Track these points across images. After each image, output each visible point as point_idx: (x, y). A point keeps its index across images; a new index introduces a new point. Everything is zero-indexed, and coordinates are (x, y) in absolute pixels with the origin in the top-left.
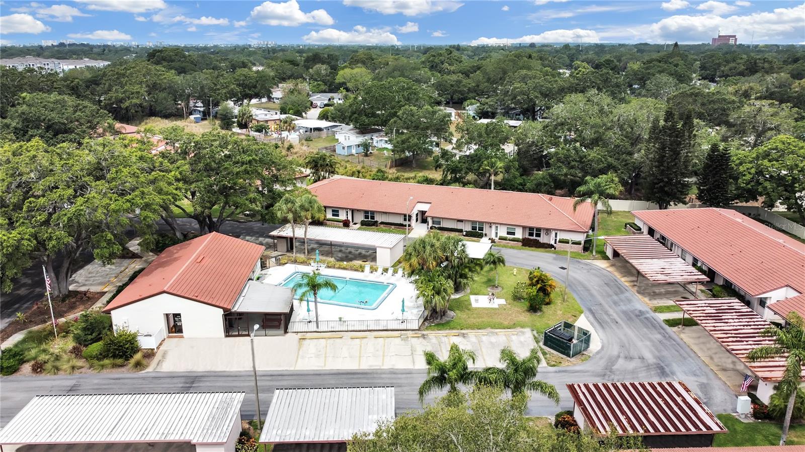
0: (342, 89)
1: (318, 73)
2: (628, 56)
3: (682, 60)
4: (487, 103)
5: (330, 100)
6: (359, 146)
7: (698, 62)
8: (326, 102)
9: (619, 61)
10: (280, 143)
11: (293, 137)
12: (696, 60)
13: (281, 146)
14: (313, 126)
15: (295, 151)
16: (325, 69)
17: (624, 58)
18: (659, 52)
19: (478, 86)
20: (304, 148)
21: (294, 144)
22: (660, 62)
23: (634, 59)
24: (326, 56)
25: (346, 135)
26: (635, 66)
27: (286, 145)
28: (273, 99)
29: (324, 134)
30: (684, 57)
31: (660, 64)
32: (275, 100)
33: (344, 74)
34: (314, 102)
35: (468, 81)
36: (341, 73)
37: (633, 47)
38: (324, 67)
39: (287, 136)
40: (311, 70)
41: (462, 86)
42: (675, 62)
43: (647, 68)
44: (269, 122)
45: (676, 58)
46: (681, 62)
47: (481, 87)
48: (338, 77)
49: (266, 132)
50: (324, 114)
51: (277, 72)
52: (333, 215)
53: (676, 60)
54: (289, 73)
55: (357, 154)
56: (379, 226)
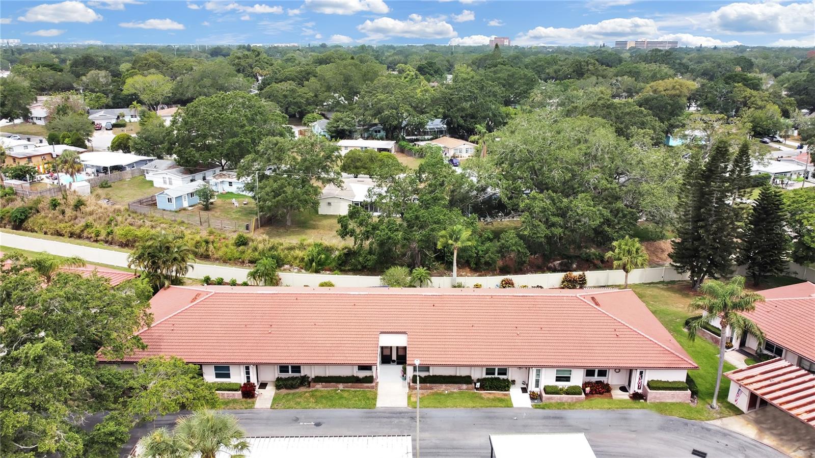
0: (135, 103)
1: (96, 82)
4: (342, 119)
5: (118, 117)
6: (192, 194)
8: (114, 121)
10: (59, 197)
11: (80, 184)
13: (62, 202)
14: (108, 164)
15: (88, 209)
16: (105, 77)
20: (103, 203)
21: (84, 198)
24: (102, 59)
25: (165, 176)
27: (72, 201)
28: (32, 118)
29: (127, 174)
32: (35, 120)
33: (132, 84)
34: (96, 122)
35: (304, 90)
36: (129, 81)
38: (103, 73)
39: (71, 184)
40: (84, 78)
41: (298, 96)
44: (33, 159)
47: (322, 97)
48: (125, 87)
49: (32, 177)
50: (120, 143)
51: (32, 81)
52: (218, 376)
54: (51, 81)
55: (190, 208)
56: (314, 387)
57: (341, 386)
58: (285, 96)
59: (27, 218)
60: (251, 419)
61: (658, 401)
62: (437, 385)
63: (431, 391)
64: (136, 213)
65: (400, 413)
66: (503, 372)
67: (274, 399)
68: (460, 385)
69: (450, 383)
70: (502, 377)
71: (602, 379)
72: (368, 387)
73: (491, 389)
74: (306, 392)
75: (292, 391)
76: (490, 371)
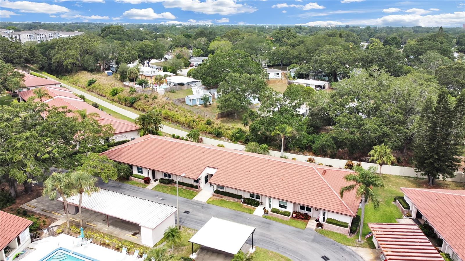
0: (211, 54)
1: (199, 44)
2: (408, 35)
3: (445, 38)
4: (303, 68)
5: (203, 61)
6: (202, 99)
7: (455, 40)
8: (199, 63)
9: (401, 38)
11: (161, 90)
12: (454, 38)
13: (149, 96)
15: (157, 101)
16: (204, 41)
17: (405, 36)
18: (428, 32)
19: (300, 54)
21: (159, 96)
22: (430, 40)
23: (411, 37)
26: (412, 42)
27: (153, 96)
29: (185, 88)
30: (446, 36)
31: (430, 42)
34: (192, 63)
35: (294, 51)
36: (213, 43)
37: (411, 29)
38: (204, 39)
39: (157, 89)
40: (194, 42)
41: (289, 54)
42: (440, 41)
43: (420, 45)
44: (148, 78)
45: (441, 37)
46: (444, 40)
47: (303, 55)
48: (210, 46)
49: (146, 85)
50: (192, 72)
52: (138, 172)
53: (441, 39)
55: (199, 105)
56: (174, 185)
57: (184, 187)
58: (282, 54)
59: (135, 102)
60: (141, 191)
61: (329, 230)
62: (224, 196)
63: (221, 198)
64: (175, 104)
65: (200, 204)
66: (258, 197)
67: (156, 186)
68: (234, 199)
69: (231, 197)
70: (257, 200)
71: (308, 212)
72: (195, 190)
73: (248, 204)
74: (169, 187)
75: (165, 185)
76: (252, 195)
